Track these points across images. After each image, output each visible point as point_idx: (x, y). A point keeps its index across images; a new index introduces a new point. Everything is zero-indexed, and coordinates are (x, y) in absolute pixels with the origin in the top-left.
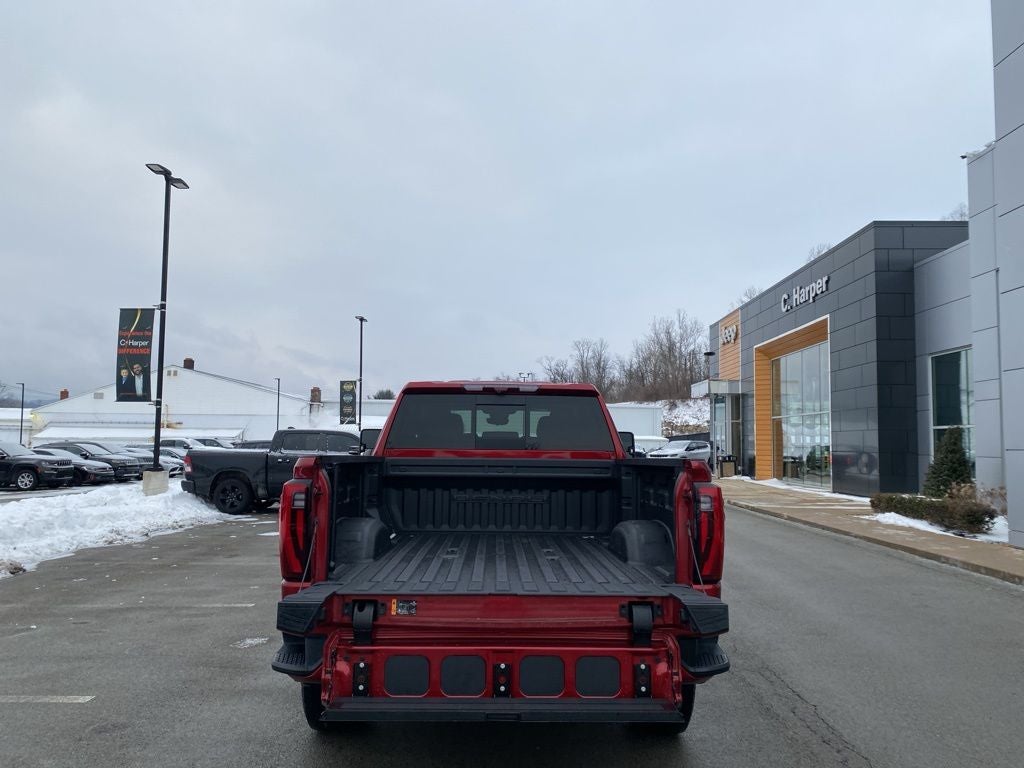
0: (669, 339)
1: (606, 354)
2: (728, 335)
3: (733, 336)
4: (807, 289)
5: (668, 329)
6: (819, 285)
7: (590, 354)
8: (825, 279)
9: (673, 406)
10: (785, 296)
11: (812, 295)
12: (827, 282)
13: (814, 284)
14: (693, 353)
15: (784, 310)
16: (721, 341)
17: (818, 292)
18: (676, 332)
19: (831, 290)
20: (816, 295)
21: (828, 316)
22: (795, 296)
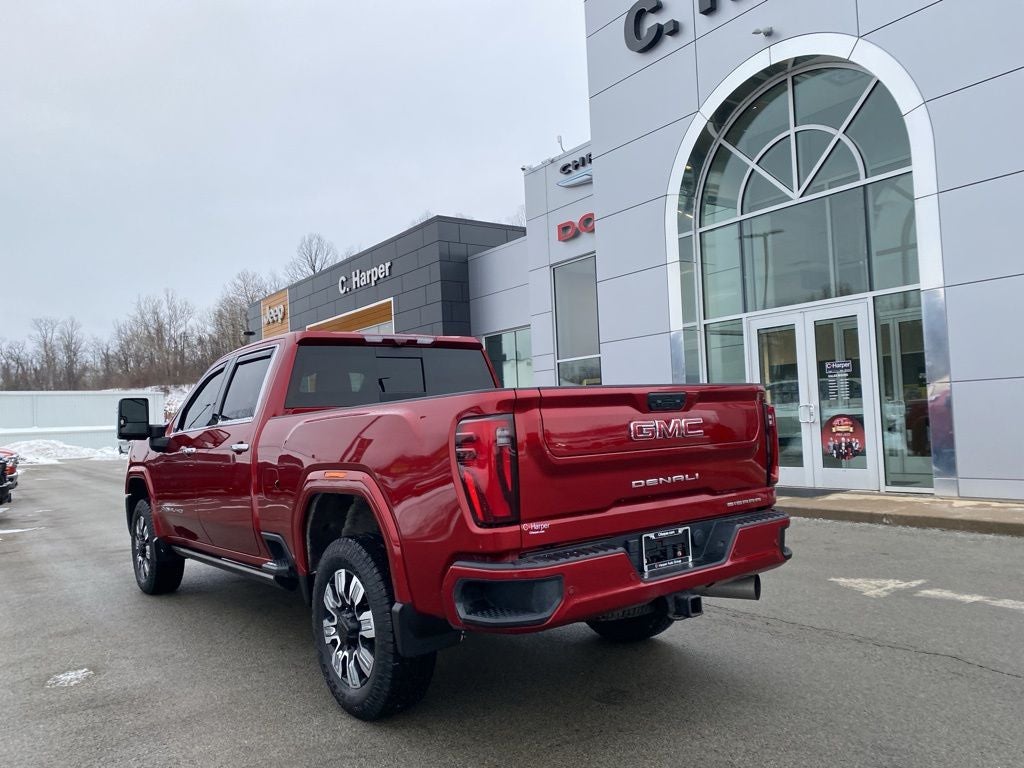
0: (158, 321)
1: (77, 335)
2: (273, 314)
3: (280, 316)
4: (368, 273)
5: (155, 308)
6: (382, 270)
7: (57, 334)
8: (388, 264)
9: (167, 392)
10: (344, 279)
11: (374, 279)
12: (390, 267)
13: (375, 269)
14: (185, 336)
15: (342, 292)
16: (264, 321)
17: (381, 277)
18: (164, 313)
19: (393, 275)
20: (379, 278)
21: (391, 299)
22: (354, 279)
